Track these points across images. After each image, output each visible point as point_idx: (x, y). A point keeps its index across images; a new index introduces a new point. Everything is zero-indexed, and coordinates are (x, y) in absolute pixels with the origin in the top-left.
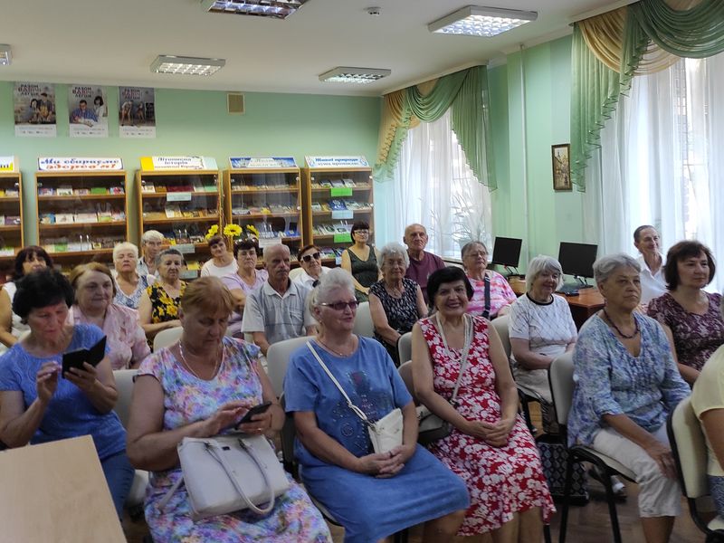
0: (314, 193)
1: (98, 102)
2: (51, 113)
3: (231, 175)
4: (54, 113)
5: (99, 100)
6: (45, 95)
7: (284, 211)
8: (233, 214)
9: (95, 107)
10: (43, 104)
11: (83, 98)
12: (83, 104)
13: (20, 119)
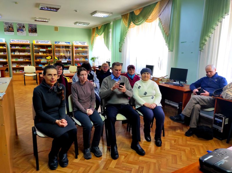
3: (55, 45)
5: (24, 27)
6: (11, 25)
12: (20, 28)
13: (5, 30)
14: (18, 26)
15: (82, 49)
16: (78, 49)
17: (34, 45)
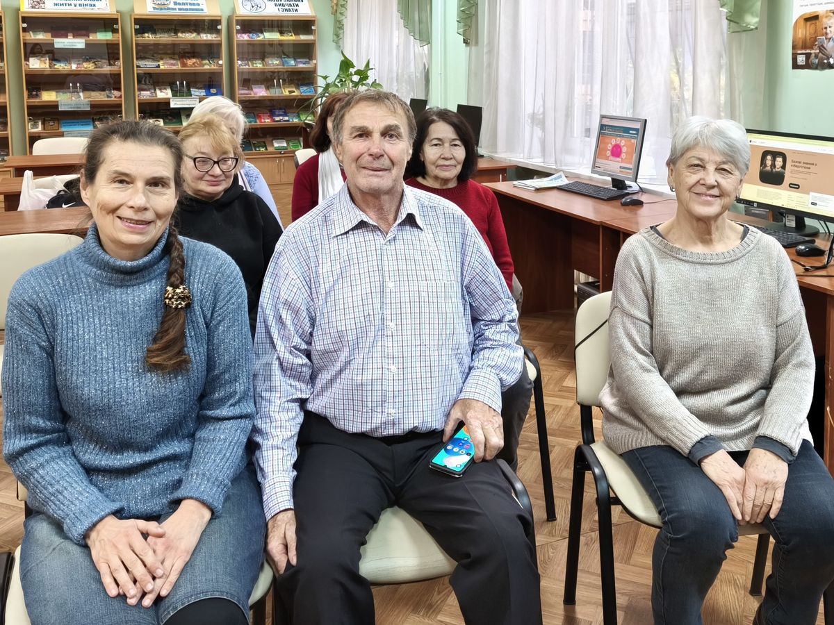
0: (240, 45)
3: (135, 19)
7: (204, 65)
8: (138, 67)
15: (282, 33)
16: (261, 37)
17: (24, 19)
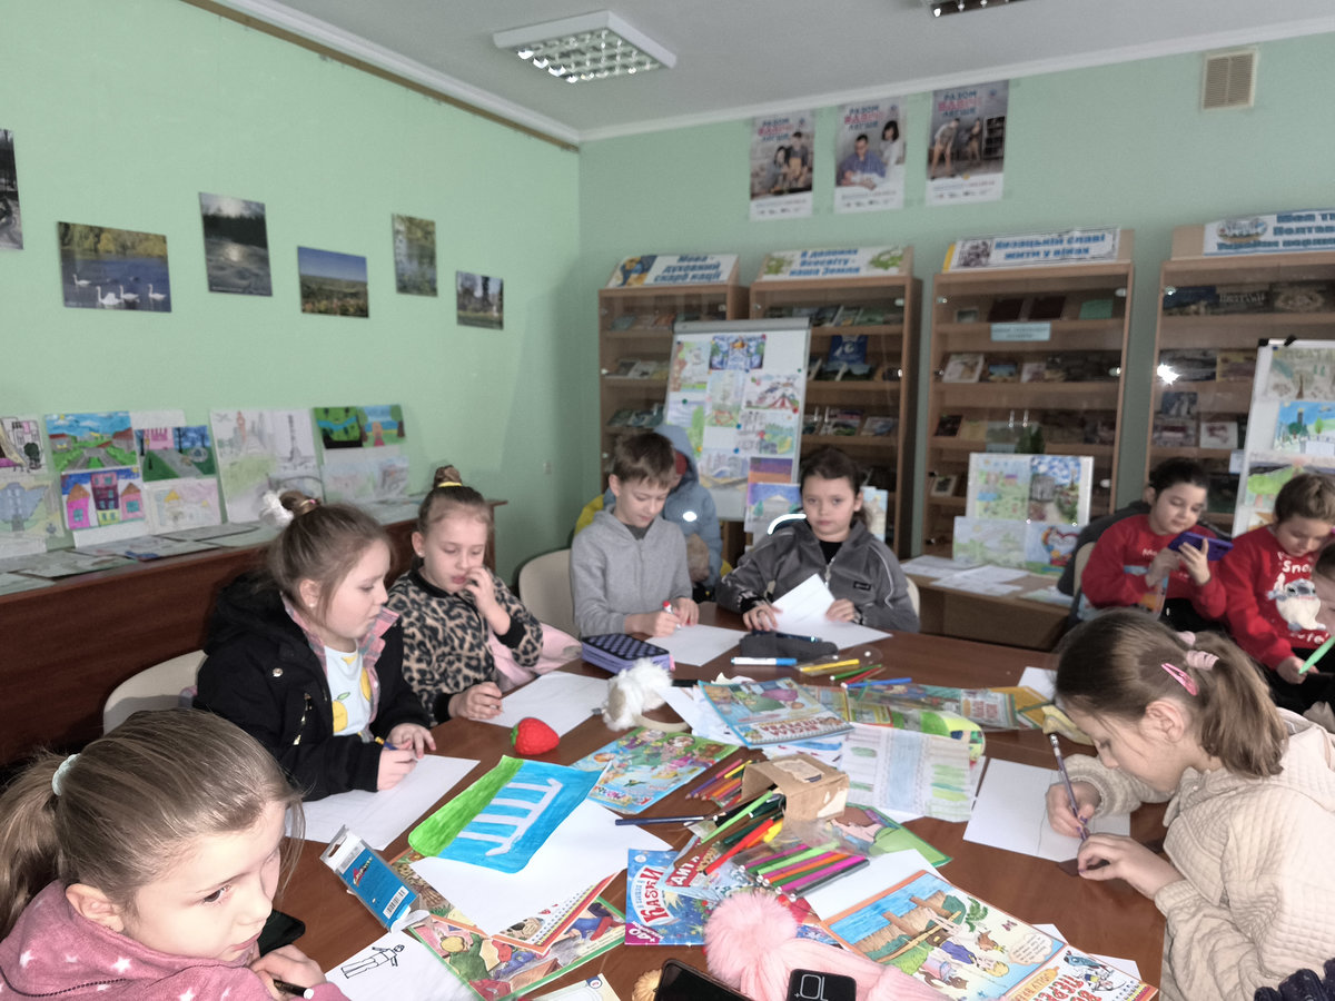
1: (890, 133)
2: (806, 169)
3: (1170, 274)
4: (810, 170)
5: (892, 130)
6: (798, 135)
9: (883, 144)
10: (795, 155)
11: (863, 130)
12: (862, 143)
13: (757, 189)
14: (850, 134)
